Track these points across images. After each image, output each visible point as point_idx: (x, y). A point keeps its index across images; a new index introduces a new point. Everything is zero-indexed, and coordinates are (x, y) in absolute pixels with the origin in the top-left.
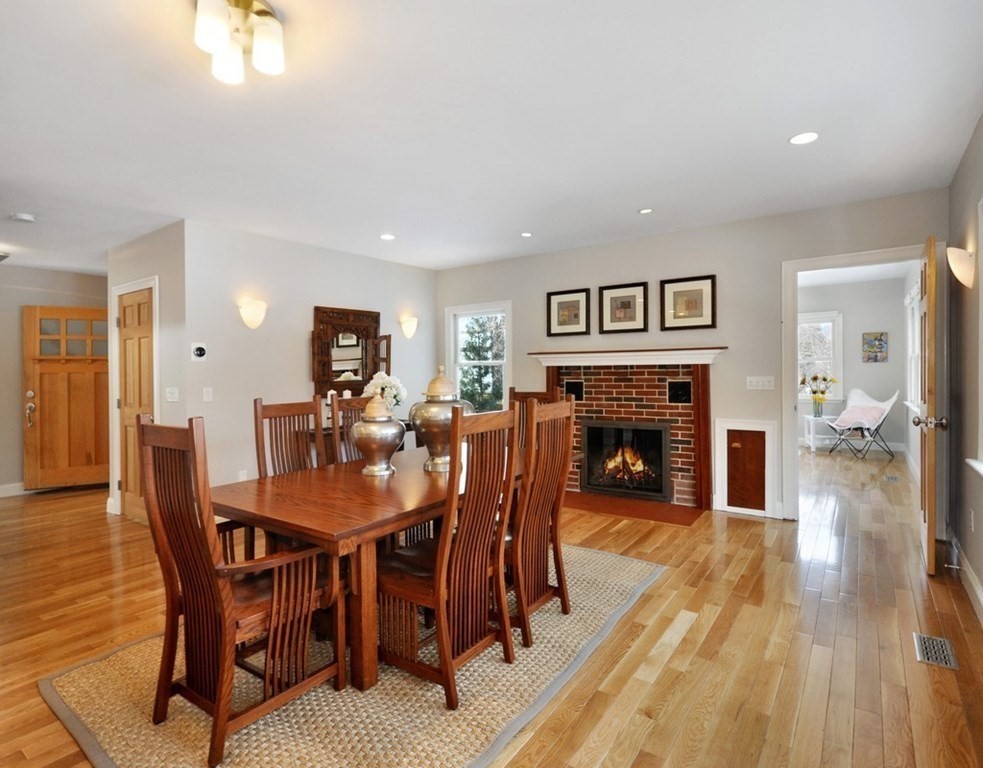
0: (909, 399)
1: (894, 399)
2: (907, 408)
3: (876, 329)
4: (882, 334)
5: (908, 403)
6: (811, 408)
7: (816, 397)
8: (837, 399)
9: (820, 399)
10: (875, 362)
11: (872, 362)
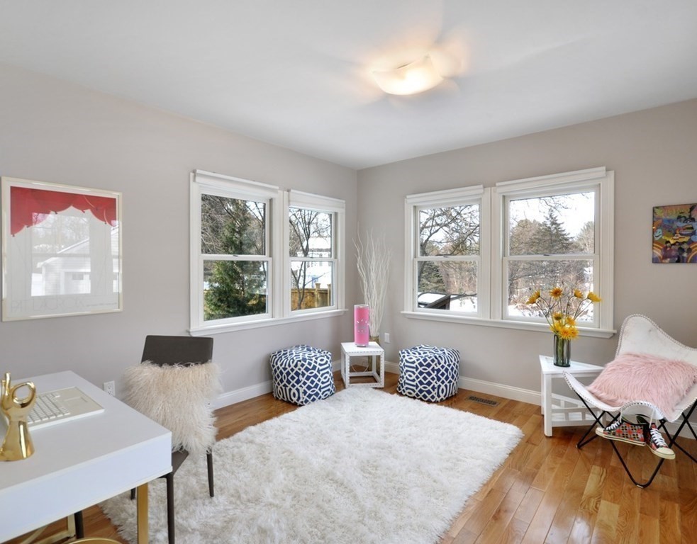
6: (550, 343)
7: (560, 328)
8: (601, 330)
9: (565, 332)
10: (678, 261)
11: (670, 262)
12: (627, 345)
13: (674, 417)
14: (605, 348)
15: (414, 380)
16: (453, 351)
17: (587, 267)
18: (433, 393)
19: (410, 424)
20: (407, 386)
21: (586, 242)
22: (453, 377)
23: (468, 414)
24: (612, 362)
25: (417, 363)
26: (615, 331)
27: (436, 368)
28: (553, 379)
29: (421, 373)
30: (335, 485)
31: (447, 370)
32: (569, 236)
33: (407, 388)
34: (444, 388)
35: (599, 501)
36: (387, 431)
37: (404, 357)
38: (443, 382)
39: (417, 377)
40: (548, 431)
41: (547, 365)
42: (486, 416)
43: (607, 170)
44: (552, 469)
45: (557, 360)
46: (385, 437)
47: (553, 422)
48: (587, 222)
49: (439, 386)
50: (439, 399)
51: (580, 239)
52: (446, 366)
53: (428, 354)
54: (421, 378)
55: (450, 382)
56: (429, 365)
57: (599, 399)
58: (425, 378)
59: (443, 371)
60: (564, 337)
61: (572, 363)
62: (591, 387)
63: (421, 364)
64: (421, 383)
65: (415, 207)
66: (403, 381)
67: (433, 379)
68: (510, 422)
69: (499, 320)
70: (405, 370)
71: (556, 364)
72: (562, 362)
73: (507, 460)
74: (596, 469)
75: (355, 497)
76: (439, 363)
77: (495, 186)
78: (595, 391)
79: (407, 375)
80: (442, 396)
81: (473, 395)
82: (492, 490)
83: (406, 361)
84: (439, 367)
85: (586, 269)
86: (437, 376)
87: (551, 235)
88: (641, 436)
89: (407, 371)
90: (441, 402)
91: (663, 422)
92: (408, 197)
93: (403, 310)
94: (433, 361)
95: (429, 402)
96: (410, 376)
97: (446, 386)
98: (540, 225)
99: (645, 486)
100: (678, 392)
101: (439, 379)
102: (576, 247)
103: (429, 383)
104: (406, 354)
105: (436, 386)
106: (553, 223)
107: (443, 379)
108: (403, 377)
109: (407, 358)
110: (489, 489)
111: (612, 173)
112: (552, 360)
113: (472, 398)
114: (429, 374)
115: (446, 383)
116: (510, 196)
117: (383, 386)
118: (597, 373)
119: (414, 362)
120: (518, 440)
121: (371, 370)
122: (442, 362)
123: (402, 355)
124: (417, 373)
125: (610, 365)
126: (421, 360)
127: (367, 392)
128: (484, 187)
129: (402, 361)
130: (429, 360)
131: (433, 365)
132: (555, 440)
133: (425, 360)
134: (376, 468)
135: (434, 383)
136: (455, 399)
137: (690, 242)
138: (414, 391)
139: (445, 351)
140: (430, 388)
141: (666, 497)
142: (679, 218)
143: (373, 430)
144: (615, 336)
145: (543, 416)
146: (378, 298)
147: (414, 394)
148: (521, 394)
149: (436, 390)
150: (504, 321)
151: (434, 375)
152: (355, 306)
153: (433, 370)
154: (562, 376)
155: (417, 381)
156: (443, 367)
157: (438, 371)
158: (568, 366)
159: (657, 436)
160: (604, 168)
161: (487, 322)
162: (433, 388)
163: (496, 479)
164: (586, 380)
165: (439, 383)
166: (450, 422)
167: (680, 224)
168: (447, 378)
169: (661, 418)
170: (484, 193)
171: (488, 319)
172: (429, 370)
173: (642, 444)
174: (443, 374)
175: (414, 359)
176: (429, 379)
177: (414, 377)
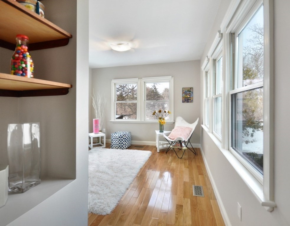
0: (204, 123)
1: (196, 123)
2: (202, 129)
3: (188, 85)
4: (191, 88)
5: (203, 126)
6: (158, 126)
7: (161, 122)
8: (171, 121)
9: (162, 122)
10: (188, 102)
11: (186, 102)
12: (177, 125)
13: (187, 140)
14: (172, 126)
15: (117, 143)
16: (129, 132)
17: (165, 104)
18: (124, 146)
19: (119, 155)
20: (114, 145)
21: (165, 95)
22: (130, 140)
23: (136, 150)
24: (174, 129)
25: (118, 137)
26: (174, 122)
27: (124, 138)
28: (159, 136)
29: (119, 140)
30: (101, 173)
31: (128, 138)
32: (160, 93)
33: (114, 146)
34: (127, 144)
35: (171, 163)
36: (112, 158)
37: (113, 135)
38: (127, 142)
39: (118, 142)
40: (158, 151)
41: (158, 132)
42: (141, 150)
43: (172, 77)
44: (160, 159)
45: (160, 131)
46: (112, 160)
47: (160, 148)
48: (165, 88)
49: (126, 144)
50: (125, 148)
51: (163, 94)
52: (128, 137)
53: (121, 134)
54: (119, 142)
55: (129, 142)
56: (122, 137)
57: (171, 139)
58: (121, 142)
59: (127, 138)
60: (162, 124)
61: (164, 131)
62: (169, 136)
63: (119, 137)
64: (120, 143)
65: (115, 84)
66: (113, 144)
67: (124, 141)
68: (148, 150)
69: (143, 121)
70: (113, 140)
71: (160, 132)
72: (161, 131)
73: (148, 159)
74: (170, 157)
75: (108, 174)
76: (125, 136)
77: (142, 79)
78: (170, 137)
79: (114, 142)
80: (126, 147)
81: (136, 146)
82: (146, 166)
83: (114, 137)
84: (125, 137)
85: (165, 105)
86: (125, 140)
87: (154, 93)
88: (180, 145)
89: (114, 140)
90: (126, 149)
91: (184, 141)
92: (112, 80)
93: (111, 120)
94: (123, 136)
95: (122, 149)
96: (116, 142)
97: (128, 143)
98: (150, 89)
99: (181, 158)
100: (187, 134)
101: (125, 141)
102: (162, 97)
103: (122, 143)
104: (114, 135)
105: (125, 144)
106: (155, 89)
107: (127, 141)
108: (113, 143)
109: (114, 136)
110: (145, 166)
111: (173, 78)
112: (159, 131)
113: (135, 147)
114: (122, 140)
115: (128, 142)
116: (146, 82)
117: (105, 147)
118: (170, 133)
119: (117, 137)
120: (151, 154)
121: (99, 143)
122: (126, 136)
123: (112, 135)
124: (118, 140)
125: (173, 130)
126: (119, 136)
127: (100, 149)
128: (139, 79)
129: (112, 137)
130: (122, 136)
131: (124, 137)
132: (160, 153)
133: (121, 136)
134: (112, 167)
135: (124, 143)
136: (130, 147)
137: (190, 97)
138: (117, 146)
139: (127, 132)
140: (122, 145)
141: (185, 159)
142: (188, 91)
143: (107, 158)
144: (174, 123)
145: (157, 148)
146: (101, 117)
147: (117, 148)
148: (150, 143)
149: (125, 145)
150: (145, 121)
151: (124, 140)
152: (94, 119)
153: (124, 139)
154: (162, 135)
155: (118, 143)
156: (127, 137)
157: (125, 139)
158: (163, 132)
159: (183, 144)
160: (171, 76)
161: (140, 122)
162: (124, 145)
163: (147, 163)
164: (167, 135)
165: (126, 143)
166: (131, 153)
167: (188, 93)
168: (128, 141)
169: (184, 140)
170: (138, 81)
171: (140, 121)
172: (122, 139)
173: (180, 147)
174: (127, 140)
175: (117, 136)
176: (122, 142)
177: (117, 142)
